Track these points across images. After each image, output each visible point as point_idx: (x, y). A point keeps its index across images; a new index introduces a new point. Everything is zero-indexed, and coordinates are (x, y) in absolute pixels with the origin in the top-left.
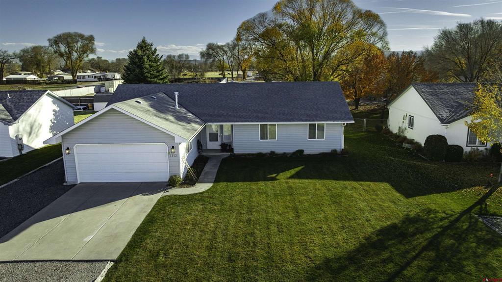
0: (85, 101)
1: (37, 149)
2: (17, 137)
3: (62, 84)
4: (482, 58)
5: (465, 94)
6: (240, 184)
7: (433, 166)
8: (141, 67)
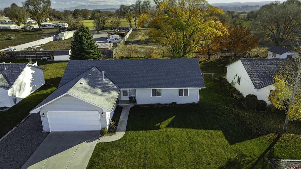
0: (48, 54)
1: (24, 99)
2: (12, 95)
3: (32, 31)
4: (285, 27)
5: (271, 67)
6: (140, 132)
7: (248, 114)
8: (81, 43)
